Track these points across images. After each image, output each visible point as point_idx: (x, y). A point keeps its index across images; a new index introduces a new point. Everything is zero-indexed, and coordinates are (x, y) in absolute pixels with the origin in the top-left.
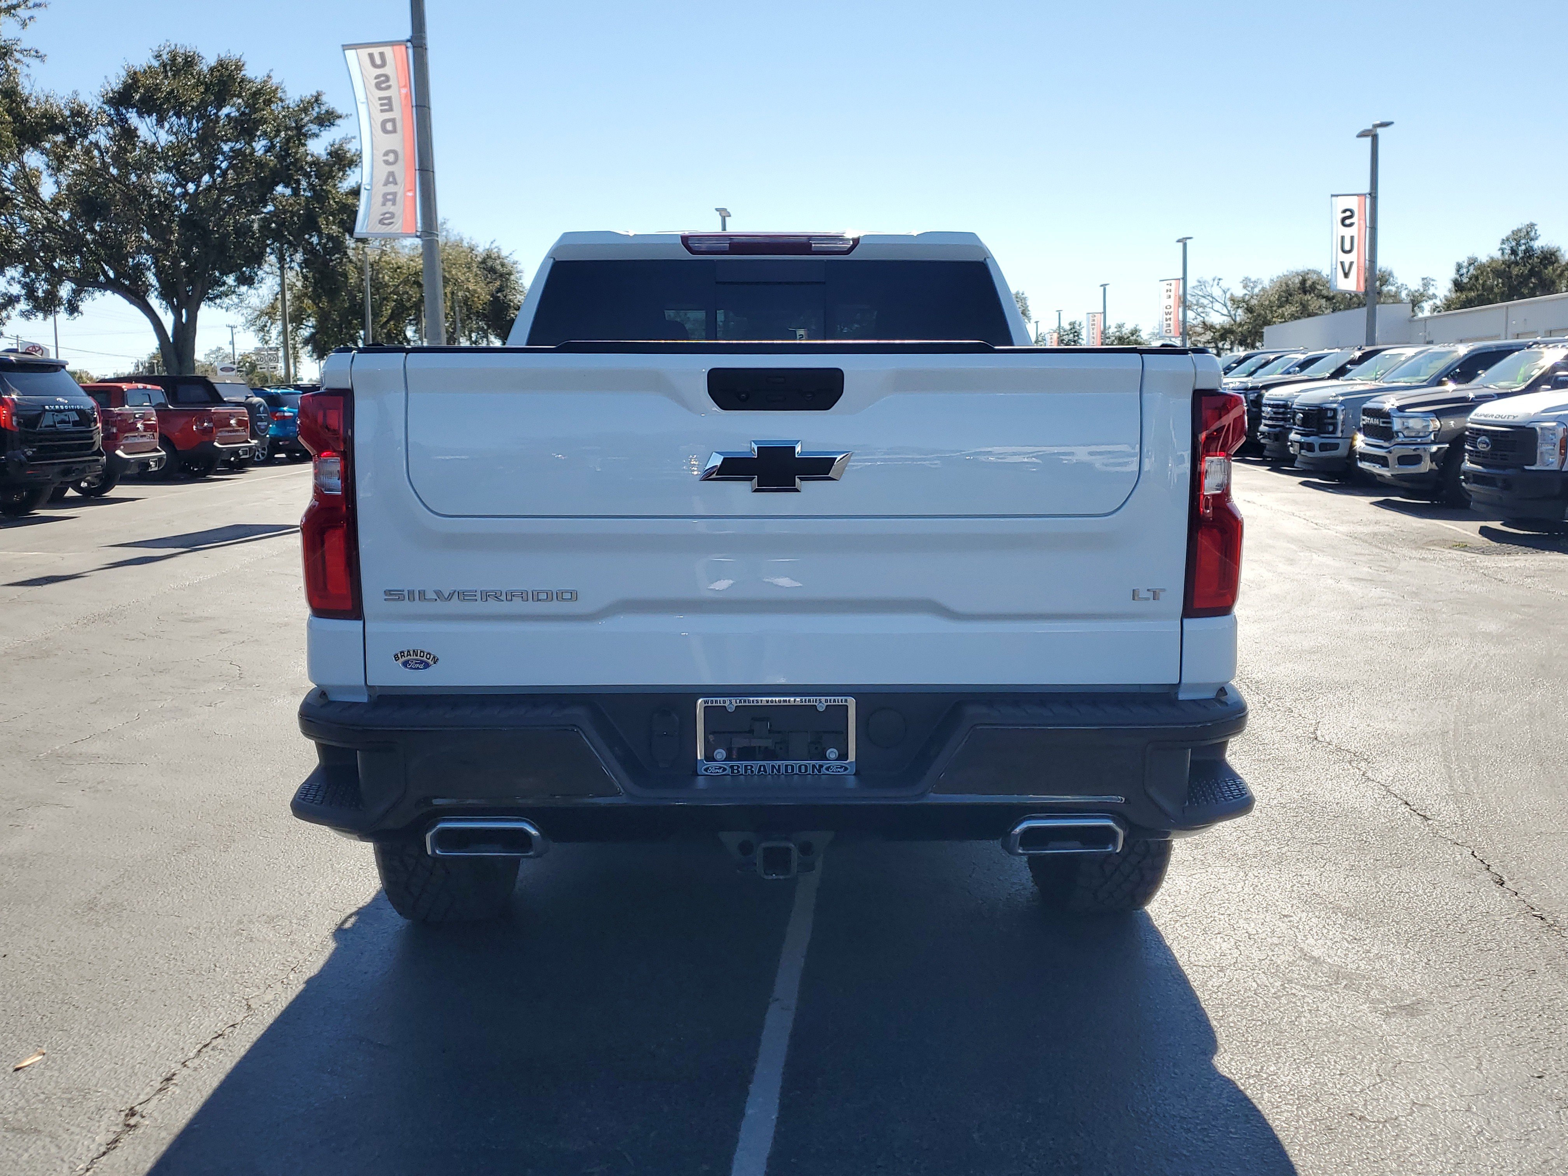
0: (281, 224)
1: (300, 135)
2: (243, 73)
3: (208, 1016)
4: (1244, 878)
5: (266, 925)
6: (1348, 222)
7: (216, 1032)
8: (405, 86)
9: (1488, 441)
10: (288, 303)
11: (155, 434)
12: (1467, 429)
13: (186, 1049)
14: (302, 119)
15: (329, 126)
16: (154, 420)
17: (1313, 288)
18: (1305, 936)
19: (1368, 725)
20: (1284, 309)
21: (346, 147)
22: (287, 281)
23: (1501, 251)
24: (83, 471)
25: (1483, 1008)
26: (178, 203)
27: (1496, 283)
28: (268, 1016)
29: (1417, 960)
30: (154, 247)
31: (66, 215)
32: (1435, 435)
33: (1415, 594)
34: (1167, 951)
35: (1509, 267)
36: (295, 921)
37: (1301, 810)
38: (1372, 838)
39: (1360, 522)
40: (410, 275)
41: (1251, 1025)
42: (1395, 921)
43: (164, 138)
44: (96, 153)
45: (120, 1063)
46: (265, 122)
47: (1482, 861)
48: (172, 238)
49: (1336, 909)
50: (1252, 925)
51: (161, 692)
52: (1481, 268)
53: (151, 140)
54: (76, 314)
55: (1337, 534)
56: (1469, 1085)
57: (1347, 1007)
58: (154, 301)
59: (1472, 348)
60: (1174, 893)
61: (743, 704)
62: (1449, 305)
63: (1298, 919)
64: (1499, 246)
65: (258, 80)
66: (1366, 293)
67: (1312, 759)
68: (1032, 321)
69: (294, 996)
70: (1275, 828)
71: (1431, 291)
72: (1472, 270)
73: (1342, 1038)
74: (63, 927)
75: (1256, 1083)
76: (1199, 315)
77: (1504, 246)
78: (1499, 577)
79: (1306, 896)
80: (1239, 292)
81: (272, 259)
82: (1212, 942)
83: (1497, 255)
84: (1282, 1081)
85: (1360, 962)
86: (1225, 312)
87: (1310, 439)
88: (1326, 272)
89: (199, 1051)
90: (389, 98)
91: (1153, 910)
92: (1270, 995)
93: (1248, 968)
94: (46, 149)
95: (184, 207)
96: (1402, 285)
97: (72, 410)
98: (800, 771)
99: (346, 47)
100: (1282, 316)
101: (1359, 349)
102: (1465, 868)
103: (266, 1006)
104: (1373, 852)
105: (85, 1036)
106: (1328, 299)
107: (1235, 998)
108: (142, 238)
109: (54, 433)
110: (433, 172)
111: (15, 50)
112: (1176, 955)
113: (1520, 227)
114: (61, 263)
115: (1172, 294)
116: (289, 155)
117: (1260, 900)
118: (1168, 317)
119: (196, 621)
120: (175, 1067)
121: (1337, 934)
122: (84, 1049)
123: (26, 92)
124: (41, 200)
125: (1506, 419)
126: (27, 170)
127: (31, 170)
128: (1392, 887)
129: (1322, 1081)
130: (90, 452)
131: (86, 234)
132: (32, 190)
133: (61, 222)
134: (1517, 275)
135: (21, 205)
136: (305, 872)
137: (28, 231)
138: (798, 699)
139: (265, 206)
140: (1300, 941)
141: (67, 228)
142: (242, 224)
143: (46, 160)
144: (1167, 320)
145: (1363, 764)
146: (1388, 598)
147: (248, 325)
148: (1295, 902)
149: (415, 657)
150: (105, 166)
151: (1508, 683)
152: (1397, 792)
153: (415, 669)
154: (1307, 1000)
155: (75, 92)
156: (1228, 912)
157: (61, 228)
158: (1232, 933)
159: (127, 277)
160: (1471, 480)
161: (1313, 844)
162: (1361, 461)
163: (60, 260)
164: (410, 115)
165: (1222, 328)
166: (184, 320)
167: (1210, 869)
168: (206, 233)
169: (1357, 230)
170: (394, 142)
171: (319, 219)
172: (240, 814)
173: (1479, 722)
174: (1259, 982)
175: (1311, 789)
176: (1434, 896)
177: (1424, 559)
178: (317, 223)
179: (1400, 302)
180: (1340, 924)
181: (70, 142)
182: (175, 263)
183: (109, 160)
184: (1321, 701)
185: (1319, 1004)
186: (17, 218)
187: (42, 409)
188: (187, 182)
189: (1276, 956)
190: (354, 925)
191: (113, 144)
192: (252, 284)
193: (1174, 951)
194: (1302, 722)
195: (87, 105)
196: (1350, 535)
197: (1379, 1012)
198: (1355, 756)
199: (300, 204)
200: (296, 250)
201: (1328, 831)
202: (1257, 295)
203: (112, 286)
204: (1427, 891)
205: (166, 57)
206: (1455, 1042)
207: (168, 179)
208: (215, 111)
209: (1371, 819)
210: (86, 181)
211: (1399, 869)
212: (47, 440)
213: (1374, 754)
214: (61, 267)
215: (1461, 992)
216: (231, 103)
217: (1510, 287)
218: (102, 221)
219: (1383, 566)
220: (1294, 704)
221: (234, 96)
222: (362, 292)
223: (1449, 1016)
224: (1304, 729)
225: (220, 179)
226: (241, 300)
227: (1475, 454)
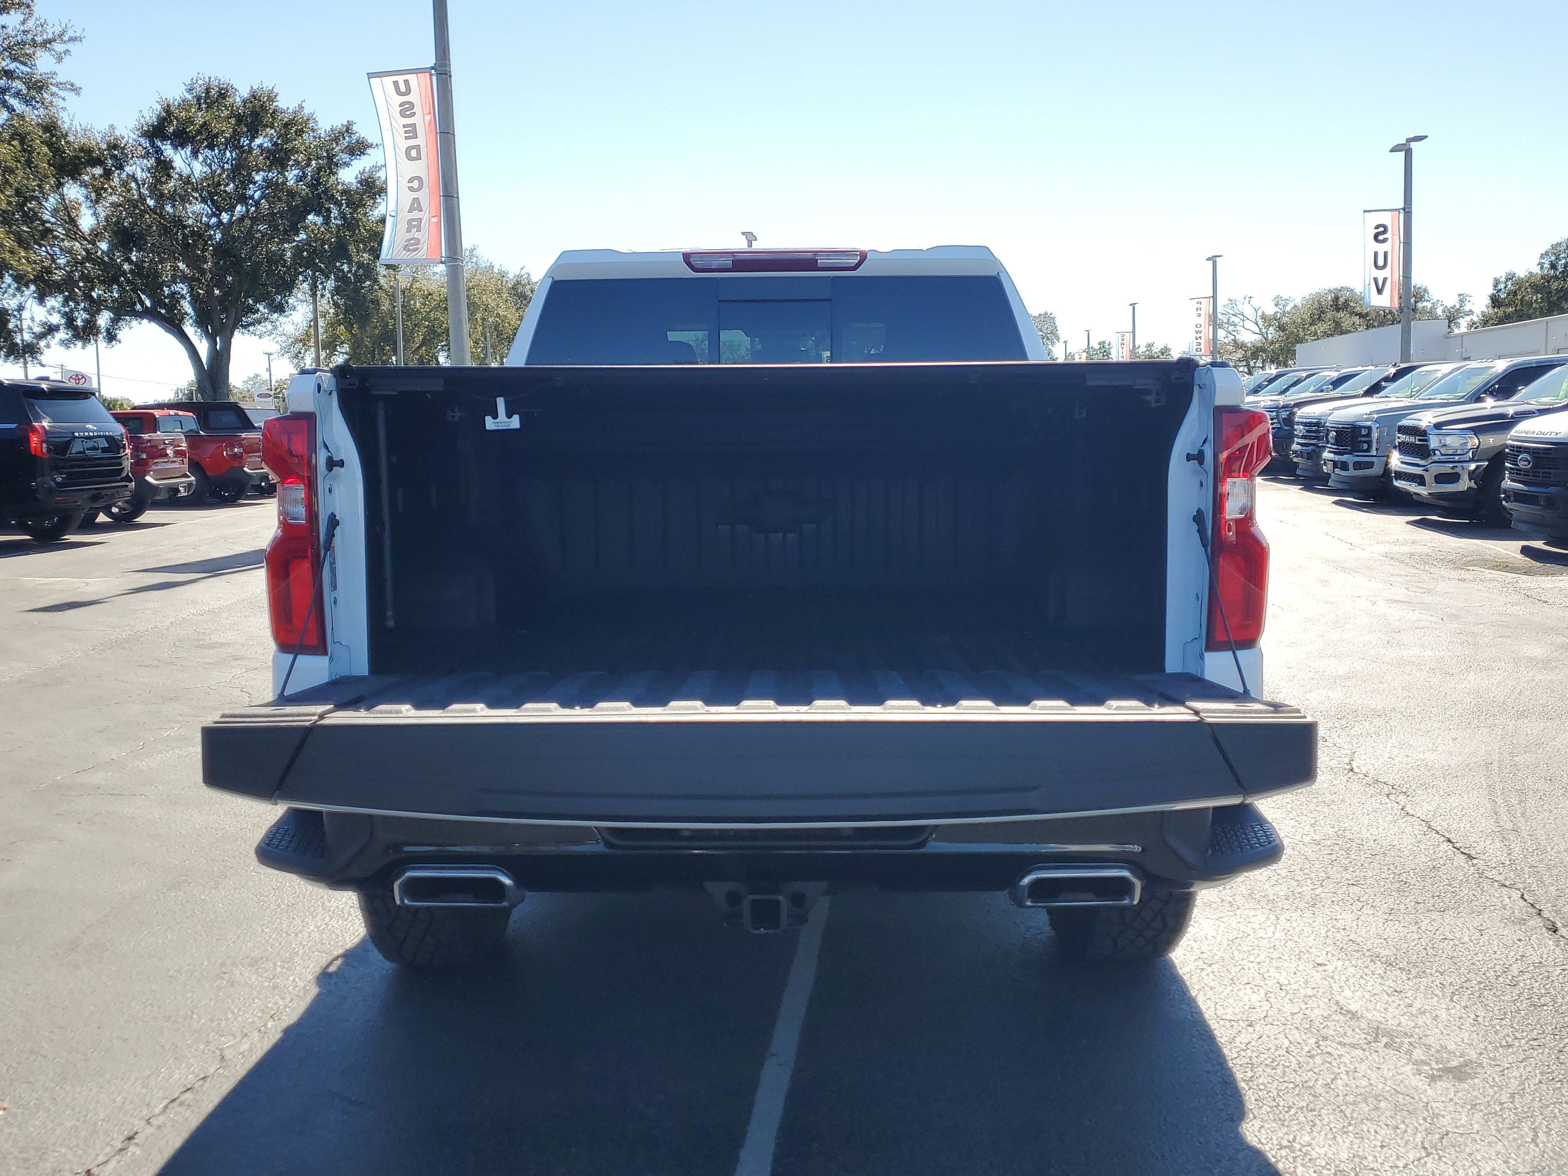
0: (313, 252)
1: (331, 164)
2: (275, 104)
3: (179, 1068)
4: (1275, 922)
5: (249, 968)
6: (1381, 238)
7: (185, 1086)
8: (429, 114)
9: (1529, 458)
10: (321, 330)
11: (184, 459)
12: (1507, 446)
13: (152, 1105)
14: (334, 148)
15: (360, 155)
16: (184, 446)
17: (1346, 304)
18: (1341, 987)
19: (1407, 756)
20: (1316, 327)
21: (377, 175)
22: (320, 308)
23: (1540, 266)
24: (112, 497)
25: (1537, 1072)
26: (212, 232)
27: (1535, 298)
28: (241, 1068)
29: (1464, 1015)
30: (189, 276)
31: (104, 246)
32: (1473, 452)
33: (1455, 617)
34: (1191, 1003)
35: (1548, 282)
36: (279, 963)
37: (1336, 848)
38: (1412, 878)
39: (1396, 542)
40: (441, 301)
41: (1283, 1088)
42: (1439, 972)
43: (198, 169)
44: (133, 185)
45: (82, 1120)
46: (297, 152)
47: (1532, 905)
48: (205, 266)
49: (1376, 957)
50: (1284, 974)
51: (169, 720)
52: (1520, 283)
53: (186, 171)
54: (114, 343)
55: (1373, 555)
56: (1524, 1161)
57: (1388, 1069)
58: (190, 329)
59: (1510, 363)
60: (1200, 939)
62: (1486, 321)
63: (1333, 968)
64: (1538, 261)
65: (290, 110)
66: (1401, 310)
67: (1347, 792)
68: (1062, 340)
70: (1308, 867)
71: (1468, 307)
72: (1510, 286)
73: (1382, 1105)
74: (41, 969)
75: (1288, 1155)
76: (1230, 333)
77: (1543, 261)
78: (1543, 598)
79: (1342, 942)
80: (1270, 310)
81: (305, 285)
82: (1241, 994)
83: (1536, 270)
84: (1317, 1153)
85: (1402, 1018)
86: (1257, 330)
87: (1344, 458)
88: (1359, 290)
89: (166, 1107)
90: (413, 126)
91: (1178, 957)
92: (1304, 1053)
93: (1279, 1023)
94: (84, 181)
95: (218, 236)
96: (1438, 301)
99: (370, 75)
100: (1315, 334)
101: (1394, 366)
102: (1513, 913)
103: (240, 1057)
104: (1414, 894)
105: (49, 1089)
106: (1361, 315)
107: (1266, 1056)
108: (178, 267)
109: (83, 460)
110: (458, 198)
111: (51, 84)
112: (1202, 1007)
113: (1560, 241)
114: (100, 292)
115: (1202, 313)
116: (321, 184)
117: (1293, 946)
118: (1198, 335)
119: (212, 646)
120: (139, 1125)
121: (1376, 985)
122: (47, 1104)
123: (65, 127)
124: (81, 231)
125: (1548, 436)
126: (67, 202)
127: (71, 202)
128: (1435, 934)
130: (119, 478)
131: (123, 265)
132: (71, 222)
133: (99, 253)
134: (1557, 289)
135: (62, 237)
137: (68, 262)
139: (297, 234)
140: (1336, 993)
141: (106, 259)
142: (275, 252)
143: (85, 192)
144: (1197, 339)
145: (1402, 798)
146: (1427, 621)
147: (283, 352)
148: (1329, 949)
150: (142, 198)
151: (1555, 711)
152: (1439, 828)
154: (1344, 1059)
155: (112, 127)
156: (1258, 960)
157: (100, 259)
158: (1262, 983)
159: (165, 306)
160: (1512, 499)
161: (1349, 884)
162: (1396, 479)
163: (98, 290)
164: (434, 142)
165: (1254, 346)
166: (218, 347)
167: (1238, 912)
168: (239, 261)
169: (1392, 246)
170: (419, 168)
171: (349, 248)
173: (1525, 752)
174: (1291, 1038)
175: (1346, 825)
176: (1481, 944)
177: (1463, 580)
178: (347, 250)
179: (1437, 318)
180: (1379, 974)
181: (108, 174)
182: (209, 292)
183: (147, 192)
184: (1357, 729)
185: (1357, 1065)
186: (57, 249)
187: (71, 436)
188: (221, 213)
189: (1309, 1009)
190: (339, 969)
191: (149, 175)
192: (284, 312)
193: (1200, 1003)
194: (1337, 752)
195: (123, 138)
196: (1386, 555)
197: (1423, 1075)
198: (1393, 788)
199: (331, 232)
200: (328, 277)
201: (1365, 870)
202: (1289, 313)
203: (150, 314)
204: (1473, 938)
205: (199, 90)
206: (1508, 1110)
207: (203, 209)
208: (248, 142)
209: (1411, 858)
210: (124, 213)
211: (1442, 913)
212: (79, 467)
213: (1414, 787)
214: (99, 296)
215: (1514, 1053)
216: (264, 134)
217: (1549, 302)
218: (138, 251)
219: (1420, 588)
220: (1329, 733)
221: (266, 126)
222: (394, 318)
223: (1500, 1081)
224: (1339, 759)
225: (253, 209)
226: (275, 328)
227: (1515, 471)
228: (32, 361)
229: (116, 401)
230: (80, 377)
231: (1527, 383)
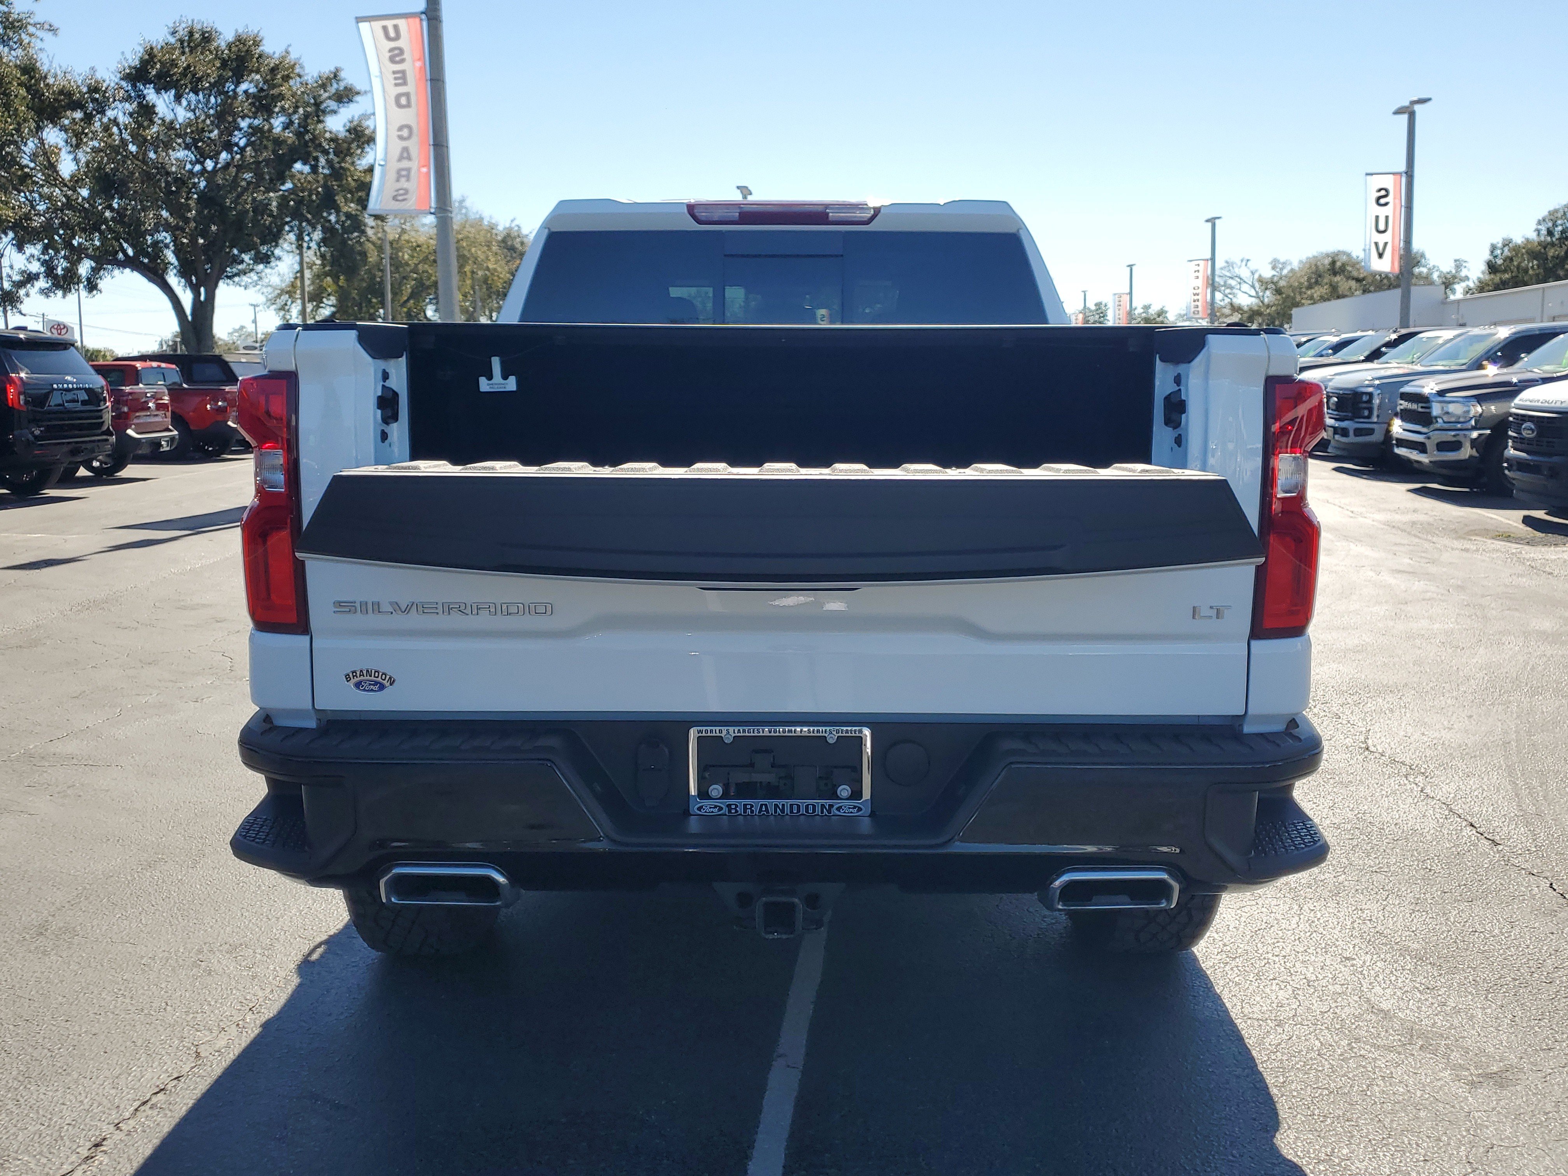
0: (300, 202)
1: (318, 111)
2: (261, 48)
3: (152, 1066)
4: (1298, 913)
5: (228, 956)
6: (1382, 201)
7: (158, 1086)
8: (419, 60)
9: (1533, 427)
10: (307, 282)
11: (167, 413)
12: (1511, 415)
13: (122, 1107)
14: (321, 95)
15: (348, 103)
16: (166, 400)
17: (1343, 269)
18: (1370, 984)
19: (1423, 734)
20: (1313, 291)
21: (365, 123)
22: (306, 259)
23: (1537, 232)
24: (92, 451)
26: (196, 180)
27: (1531, 264)
28: (216, 1067)
29: (1500, 1015)
30: (173, 224)
31: (85, 192)
32: (1475, 420)
33: (1461, 588)
35: (1545, 248)
36: (259, 951)
37: (1357, 832)
38: (1437, 866)
39: (1397, 511)
40: (430, 253)
41: (1317, 1095)
42: (1471, 967)
43: (182, 115)
44: (115, 130)
45: (46, 1124)
46: (284, 99)
47: (1562, 895)
48: (189, 215)
49: (1405, 951)
50: (1311, 969)
51: (147, 686)
52: (1516, 249)
53: (169, 117)
54: (95, 292)
55: (1375, 523)
57: (1426, 1074)
58: (173, 279)
59: (1514, 330)
60: (1222, 930)
61: (742, 734)
62: (1482, 287)
63: (1361, 962)
64: (1534, 227)
65: (277, 55)
66: (1398, 274)
67: (1365, 772)
69: (248, 1042)
71: (1464, 273)
72: (1506, 252)
73: (1422, 1114)
74: (7, 955)
75: (1327, 1170)
76: (1227, 297)
77: (1540, 227)
78: (1547, 569)
79: (1369, 935)
80: (1268, 273)
81: (292, 237)
82: (1267, 990)
83: (1533, 236)
84: (1357, 1168)
85: (1436, 1018)
86: (1253, 293)
87: (1344, 424)
88: (1357, 253)
89: (136, 1110)
90: (403, 72)
91: (1201, 951)
92: (1336, 1056)
93: (1309, 1023)
94: (64, 126)
95: (203, 184)
96: (1434, 266)
97: (80, 389)
98: (807, 811)
99: (359, 20)
100: (1311, 298)
101: (1395, 332)
102: (1544, 903)
103: (216, 1054)
104: (1440, 882)
105: (12, 1090)
106: (1358, 280)
107: (1297, 1059)
108: (162, 216)
109: (63, 412)
110: (447, 147)
111: (29, 24)
112: (1227, 1005)
113: (1557, 207)
114: (81, 240)
115: (1200, 275)
116: (308, 132)
117: (1318, 939)
118: (1196, 297)
119: (193, 608)
120: (107, 1130)
121: (1407, 981)
123: (44, 68)
124: (61, 177)
125: (1553, 405)
126: (47, 147)
127: (51, 146)
128: (1464, 926)
129: (1404, 1168)
130: (99, 431)
131: (105, 212)
132: (51, 167)
133: (80, 200)
134: (1553, 257)
135: (41, 182)
136: (276, 893)
137: (48, 208)
138: (805, 729)
139: (283, 184)
140: (1366, 990)
141: (87, 205)
142: (261, 201)
143: (65, 136)
144: (1194, 301)
145: (1420, 778)
146: (1433, 592)
147: (269, 303)
148: (1357, 941)
149: (368, 677)
150: (125, 144)
152: (1461, 811)
153: (368, 691)
154: (1378, 1063)
155: (93, 69)
156: (1283, 953)
157: (81, 206)
158: (1289, 978)
159: (147, 255)
160: (1515, 468)
161: (1372, 872)
162: (1398, 446)
163: (80, 237)
164: (425, 90)
165: (1251, 309)
166: (202, 298)
167: (1260, 901)
168: (223, 210)
169: (1392, 210)
170: (409, 116)
171: (337, 198)
172: (214, 824)
173: (1543, 731)
174: (1322, 1039)
175: (1366, 807)
176: (1513, 937)
177: (1467, 550)
178: (335, 201)
179: (1432, 283)
180: (1410, 970)
181: (88, 118)
182: (193, 241)
183: (129, 137)
184: (1370, 706)
185: (1393, 1070)
186: (36, 195)
187: (50, 387)
188: (205, 160)
189: (1339, 1008)
190: (322, 956)
191: (131, 120)
192: (269, 263)
193: (1225, 1001)
194: (1352, 730)
195: (104, 81)
196: (1387, 524)
197: (1463, 1081)
198: (1411, 769)
199: (318, 182)
200: (314, 228)
201: (1388, 857)
202: (1286, 276)
203: (131, 263)
204: (1504, 931)
205: (182, 33)
206: (1553, 1121)
207: (187, 156)
208: (233, 87)
209: (1434, 843)
210: (106, 158)
211: (1470, 903)
212: (56, 419)
213: (1432, 767)
214: (80, 244)
215: (1555, 1057)
216: (249, 79)
217: (1545, 269)
218: (121, 198)
219: (1424, 557)
220: (1342, 709)
221: (252, 71)
222: (381, 271)
223: (1543, 1088)
224: (1354, 737)
225: (238, 156)
226: (260, 278)
227: (1519, 440)
228: (12, 309)
229: (99, 351)
230: (62, 327)
231: (1529, 351)
